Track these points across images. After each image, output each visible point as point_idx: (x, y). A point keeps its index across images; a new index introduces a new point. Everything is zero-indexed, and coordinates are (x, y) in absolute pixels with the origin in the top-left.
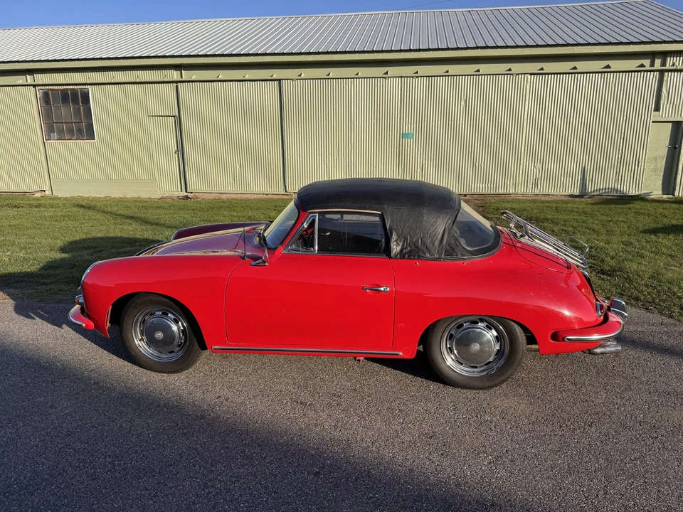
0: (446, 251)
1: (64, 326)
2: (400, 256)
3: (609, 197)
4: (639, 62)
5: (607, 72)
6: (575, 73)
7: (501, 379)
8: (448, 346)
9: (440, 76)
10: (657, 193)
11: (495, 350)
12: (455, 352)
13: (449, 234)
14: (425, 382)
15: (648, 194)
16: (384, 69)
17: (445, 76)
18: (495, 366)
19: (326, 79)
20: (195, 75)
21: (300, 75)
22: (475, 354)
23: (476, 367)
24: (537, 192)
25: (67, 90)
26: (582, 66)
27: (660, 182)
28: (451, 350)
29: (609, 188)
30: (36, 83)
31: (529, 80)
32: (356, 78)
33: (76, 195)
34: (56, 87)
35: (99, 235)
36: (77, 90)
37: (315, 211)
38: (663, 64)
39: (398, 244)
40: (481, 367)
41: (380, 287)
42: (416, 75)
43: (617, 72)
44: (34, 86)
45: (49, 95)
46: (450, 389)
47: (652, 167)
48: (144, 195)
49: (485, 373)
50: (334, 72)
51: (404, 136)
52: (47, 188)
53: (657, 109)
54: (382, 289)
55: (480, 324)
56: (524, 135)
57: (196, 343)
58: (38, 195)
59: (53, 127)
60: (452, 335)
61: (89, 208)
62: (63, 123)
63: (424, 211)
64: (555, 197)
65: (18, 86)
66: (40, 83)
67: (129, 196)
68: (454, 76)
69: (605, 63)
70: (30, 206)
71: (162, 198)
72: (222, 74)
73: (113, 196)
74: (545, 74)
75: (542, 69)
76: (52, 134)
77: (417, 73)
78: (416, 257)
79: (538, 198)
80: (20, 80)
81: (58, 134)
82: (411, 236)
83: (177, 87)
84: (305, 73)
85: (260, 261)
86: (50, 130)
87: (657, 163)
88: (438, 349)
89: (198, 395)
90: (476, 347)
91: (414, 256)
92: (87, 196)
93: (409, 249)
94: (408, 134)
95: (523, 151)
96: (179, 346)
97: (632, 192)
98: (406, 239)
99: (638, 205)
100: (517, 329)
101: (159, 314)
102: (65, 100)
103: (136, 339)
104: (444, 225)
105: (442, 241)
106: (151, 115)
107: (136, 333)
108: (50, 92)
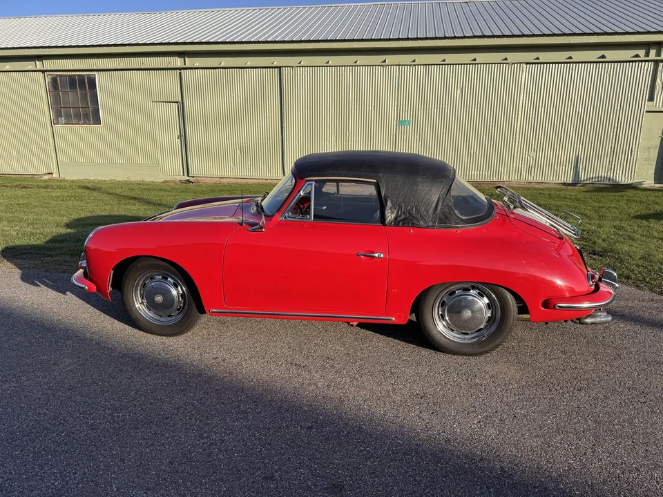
0: (440, 219)
1: (68, 293)
2: (395, 224)
3: (601, 186)
4: (634, 52)
5: (603, 62)
6: (570, 63)
7: (492, 345)
8: (440, 313)
9: (437, 65)
10: (649, 182)
11: (487, 317)
12: (447, 318)
13: (443, 204)
14: (417, 349)
15: (640, 183)
16: (382, 58)
17: (442, 65)
18: (486, 333)
19: (325, 66)
20: (198, 62)
21: (300, 63)
22: (467, 321)
23: (467, 334)
24: (530, 180)
25: (75, 75)
26: (577, 55)
27: (652, 172)
28: (443, 317)
29: (601, 177)
30: (45, 69)
31: (524, 70)
32: (355, 66)
33: (82, 178)
34: (64, 73)
35: (103, 214)
36: (84, 75)
37: (312, 178)
38: (658, 54)
39: (392, 212)
40: (472, 334)
41: (374, 253)
42: (414, 64)
43: (612, 62)
44: (43, 72)
45: (57, 81)
46: (442, 354)
47: (645, 156)
48: (148, 179)
49: (476, 340)
50: (333, 60)
51: (401, 123)
52: (55, 171)
53: (651, 99)
54: (376, 255)
55: (471, 291)
56: (519, 124)
57: (195, 307)
58: (46, 177)
59: (62, 112)
60: (444, 302)
61: (94, 189)
62: (70, 108)
63: (419, 179)
64: (547, 185)
65: (28, 71)
66: (49, 69)
67: (133, 179)
68: (451, 64)
69: (600, 53)
70: (38, 187)
71: (165, 182)
72: (224, 62)
73: (118, 179)
74: (541, 63)
75: (538, 59)
76: (59, 119)
77: (414, 61)
78: (410, 225)
79: (531, 185)
80: (29, 65)
81: (66, 118)
82: (405, 205)
83: (180, 73)
84: (305, 60)
85: (258, 226)
86: (58, 114)
87: (650, 152)
88: (430, 315)
89: (196, 356)
90: (467, 314)
91: (409, 224)
92: (92, 179)
93: (403, 216)
94: (405, 121)
95: (517, 140)
96: (178, 310)
97: (625, 181)
98: (400, 207)
99: (630, 193)
100: (508, 296)
101: (158, 279)
102: (72, 86)
103: (137, 302)
104: (438, 194)
105: (436, 209)
106: (156, 101)
107: (137, 297)
108: (58, 78)
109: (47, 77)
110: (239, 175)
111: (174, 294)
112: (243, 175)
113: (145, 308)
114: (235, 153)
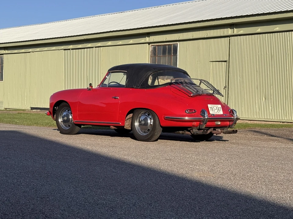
2: (127, 87)
11: (150, 124)
20: (242, 31)
23: (145, 132)
25: (166, 45)
34: (160, 44)
36: (171, 45)
37: (110, 71)
41: (116, 97)
44: (149, 43)
45: (156, 49)
55: (146, 113)
65: (141, 43)
66: (152, 41)
80: (142, 40)
83: (230, 39)
88: (134, 124)
90: (143, 122)
101: (67, 111)
102: (164, 53)
103: (60, 120)
104: (145, 76)
105: (141, 82)
106: (212, 61)
107: (60, 118)
108: (157, 47)
109: (151, 47)
110: (262, 118)
111: (71, 117)
112: (265, 118)
113: (62, 123)
114: (261, 100)
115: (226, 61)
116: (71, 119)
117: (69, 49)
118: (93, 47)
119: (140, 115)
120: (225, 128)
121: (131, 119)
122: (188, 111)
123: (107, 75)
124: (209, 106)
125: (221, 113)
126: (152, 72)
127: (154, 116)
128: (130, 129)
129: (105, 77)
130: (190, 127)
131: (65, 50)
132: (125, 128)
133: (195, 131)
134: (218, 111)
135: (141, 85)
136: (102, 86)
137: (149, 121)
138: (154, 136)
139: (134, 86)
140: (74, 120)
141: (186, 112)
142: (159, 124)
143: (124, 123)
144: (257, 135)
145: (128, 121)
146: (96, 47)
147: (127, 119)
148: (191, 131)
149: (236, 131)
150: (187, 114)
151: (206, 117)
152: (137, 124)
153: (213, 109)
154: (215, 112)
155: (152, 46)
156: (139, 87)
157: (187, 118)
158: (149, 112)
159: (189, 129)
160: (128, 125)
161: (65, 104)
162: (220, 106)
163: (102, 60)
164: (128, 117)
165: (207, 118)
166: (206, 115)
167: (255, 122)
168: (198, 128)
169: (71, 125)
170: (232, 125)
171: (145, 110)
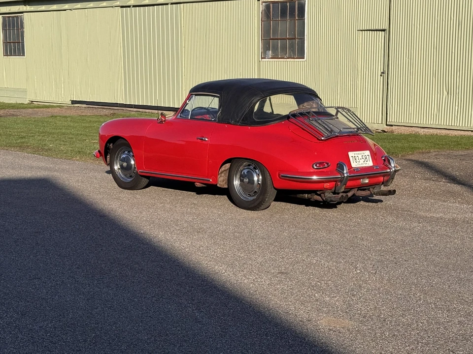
7: (258, 202)
11: (257, 183)
23: (250, 195)
25: (286, 2)
36: (295, 1)
37: (193, 93)
41: (204, 137)
55: (251, 166)
59: (269, 44)
62: (278, 39)
76: (267, 52)
81: (273, 52)
86: (266, 47)
88: (232, 181)
90: (246, 180)
96: (135, 173)
101: (126, 152)
102: (283, 14)
103: (116, 167)
104: (248, 105)
105: (243, 114)
106: (361, 29)
107: (117, 164)
108: (271, 5)
109: (262, 4)
110: (442, 124)
111: (133, 162)
112: (448, 124)
113: (120, 171)
114: (442, 94)
115: (384, 30)
116: (133, 166)
117: (129, 7)
118: (167, 4)
119: (241, 168)
120: (377, 186)
121: (228, 171)
122: (316, 166)
123: (189, 98)
124: (351, 154)
125: (370, 163)
126: (259, 98)
127: (264, 172)
128: (227, 187)
129: (185, 102)
130: (320, 191)
131: (122, 7)
132: (218, 185)
133: (328, 195)
134: (365, 162)
135: (243, 120)
136: (180, 116)
137: (256, 178)
138: (264, 202)
139: (230, 120)
140: (138, 169)
141: (313, 168)
142: (271, 185)
143: (216, 179)
144: (430, 179)
145: (223, 175)
146: (172, 4)
147: (222, 173)
148: (322, 195)
149: (394, 191)
150: (316, 170)
151: (345, 175)
152: (236, 183)
153: (357, 158)
154: (360, 163)
155: (264, 4)
156: (238, 122)
157: (315, 178)
158: (256, 164)
159: (318, 193)
160: (223, 181)
161: (123, 141)
162: (367, 153)
163: (183, 26)
164: (223, 168)
165: (347, 176)
166: (345, 172)
167: (431, 131)
168: (333, 191)
169: (133, 175)
170: (387, 181)
171: (249, 161)
